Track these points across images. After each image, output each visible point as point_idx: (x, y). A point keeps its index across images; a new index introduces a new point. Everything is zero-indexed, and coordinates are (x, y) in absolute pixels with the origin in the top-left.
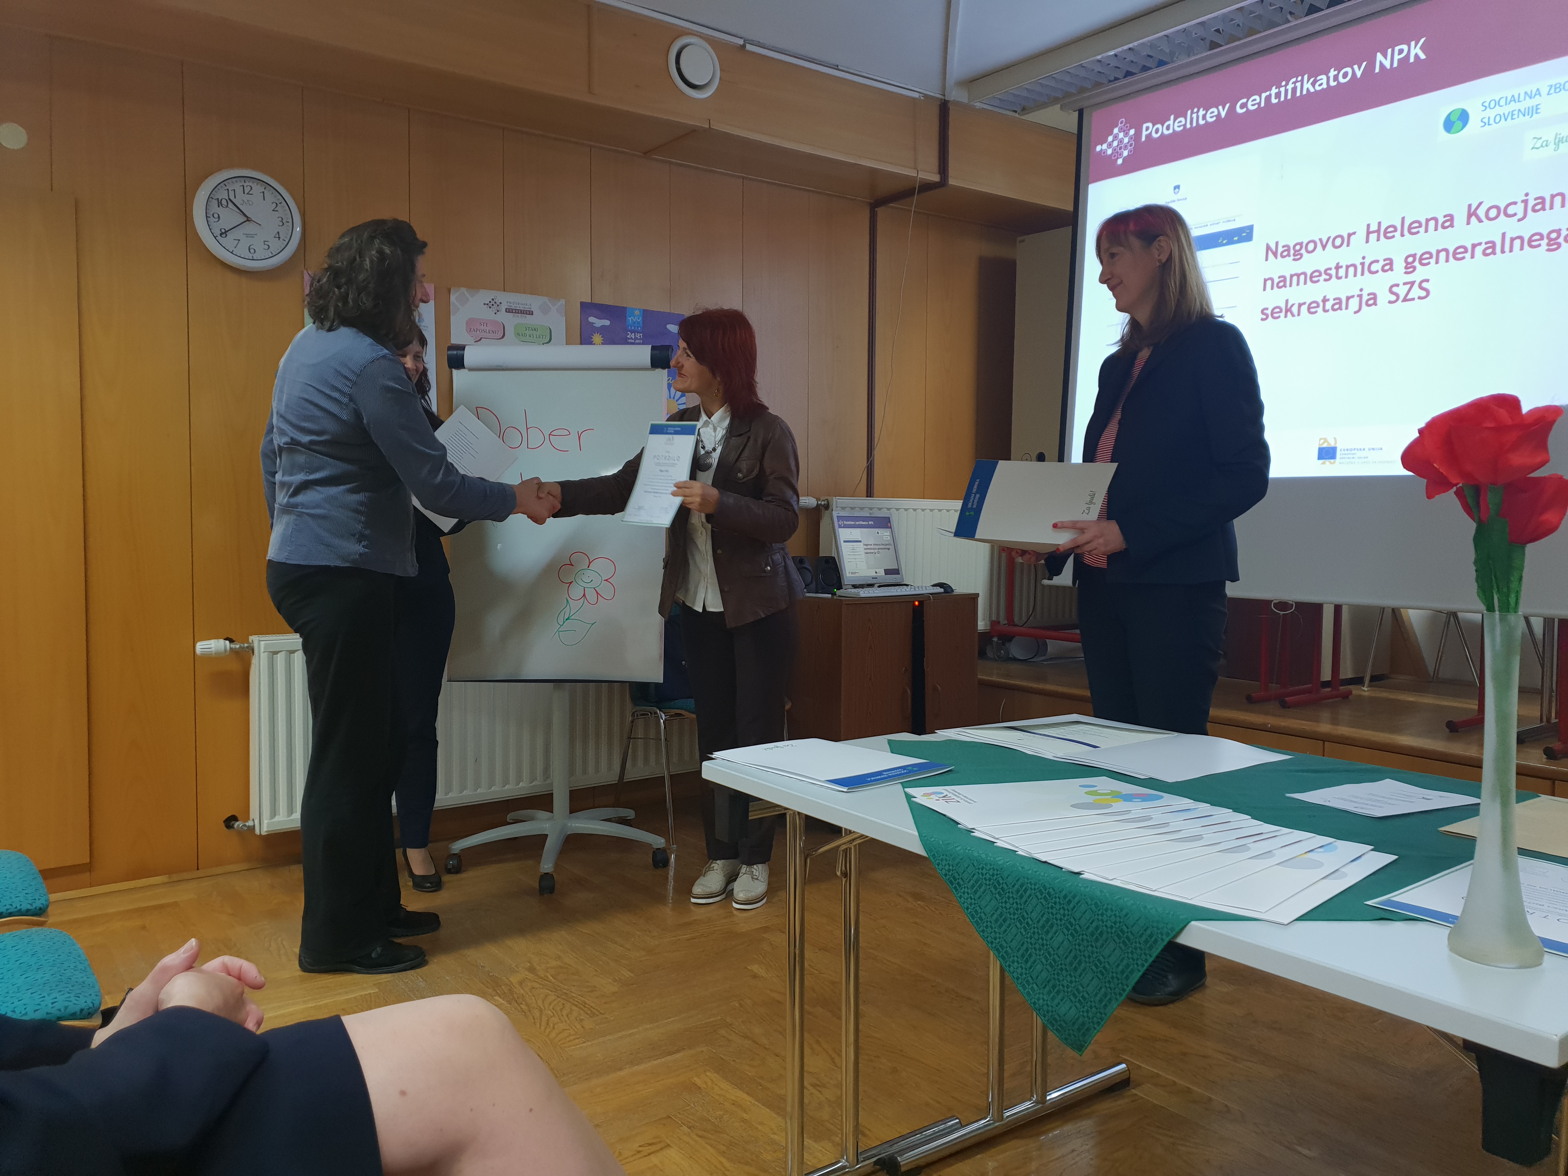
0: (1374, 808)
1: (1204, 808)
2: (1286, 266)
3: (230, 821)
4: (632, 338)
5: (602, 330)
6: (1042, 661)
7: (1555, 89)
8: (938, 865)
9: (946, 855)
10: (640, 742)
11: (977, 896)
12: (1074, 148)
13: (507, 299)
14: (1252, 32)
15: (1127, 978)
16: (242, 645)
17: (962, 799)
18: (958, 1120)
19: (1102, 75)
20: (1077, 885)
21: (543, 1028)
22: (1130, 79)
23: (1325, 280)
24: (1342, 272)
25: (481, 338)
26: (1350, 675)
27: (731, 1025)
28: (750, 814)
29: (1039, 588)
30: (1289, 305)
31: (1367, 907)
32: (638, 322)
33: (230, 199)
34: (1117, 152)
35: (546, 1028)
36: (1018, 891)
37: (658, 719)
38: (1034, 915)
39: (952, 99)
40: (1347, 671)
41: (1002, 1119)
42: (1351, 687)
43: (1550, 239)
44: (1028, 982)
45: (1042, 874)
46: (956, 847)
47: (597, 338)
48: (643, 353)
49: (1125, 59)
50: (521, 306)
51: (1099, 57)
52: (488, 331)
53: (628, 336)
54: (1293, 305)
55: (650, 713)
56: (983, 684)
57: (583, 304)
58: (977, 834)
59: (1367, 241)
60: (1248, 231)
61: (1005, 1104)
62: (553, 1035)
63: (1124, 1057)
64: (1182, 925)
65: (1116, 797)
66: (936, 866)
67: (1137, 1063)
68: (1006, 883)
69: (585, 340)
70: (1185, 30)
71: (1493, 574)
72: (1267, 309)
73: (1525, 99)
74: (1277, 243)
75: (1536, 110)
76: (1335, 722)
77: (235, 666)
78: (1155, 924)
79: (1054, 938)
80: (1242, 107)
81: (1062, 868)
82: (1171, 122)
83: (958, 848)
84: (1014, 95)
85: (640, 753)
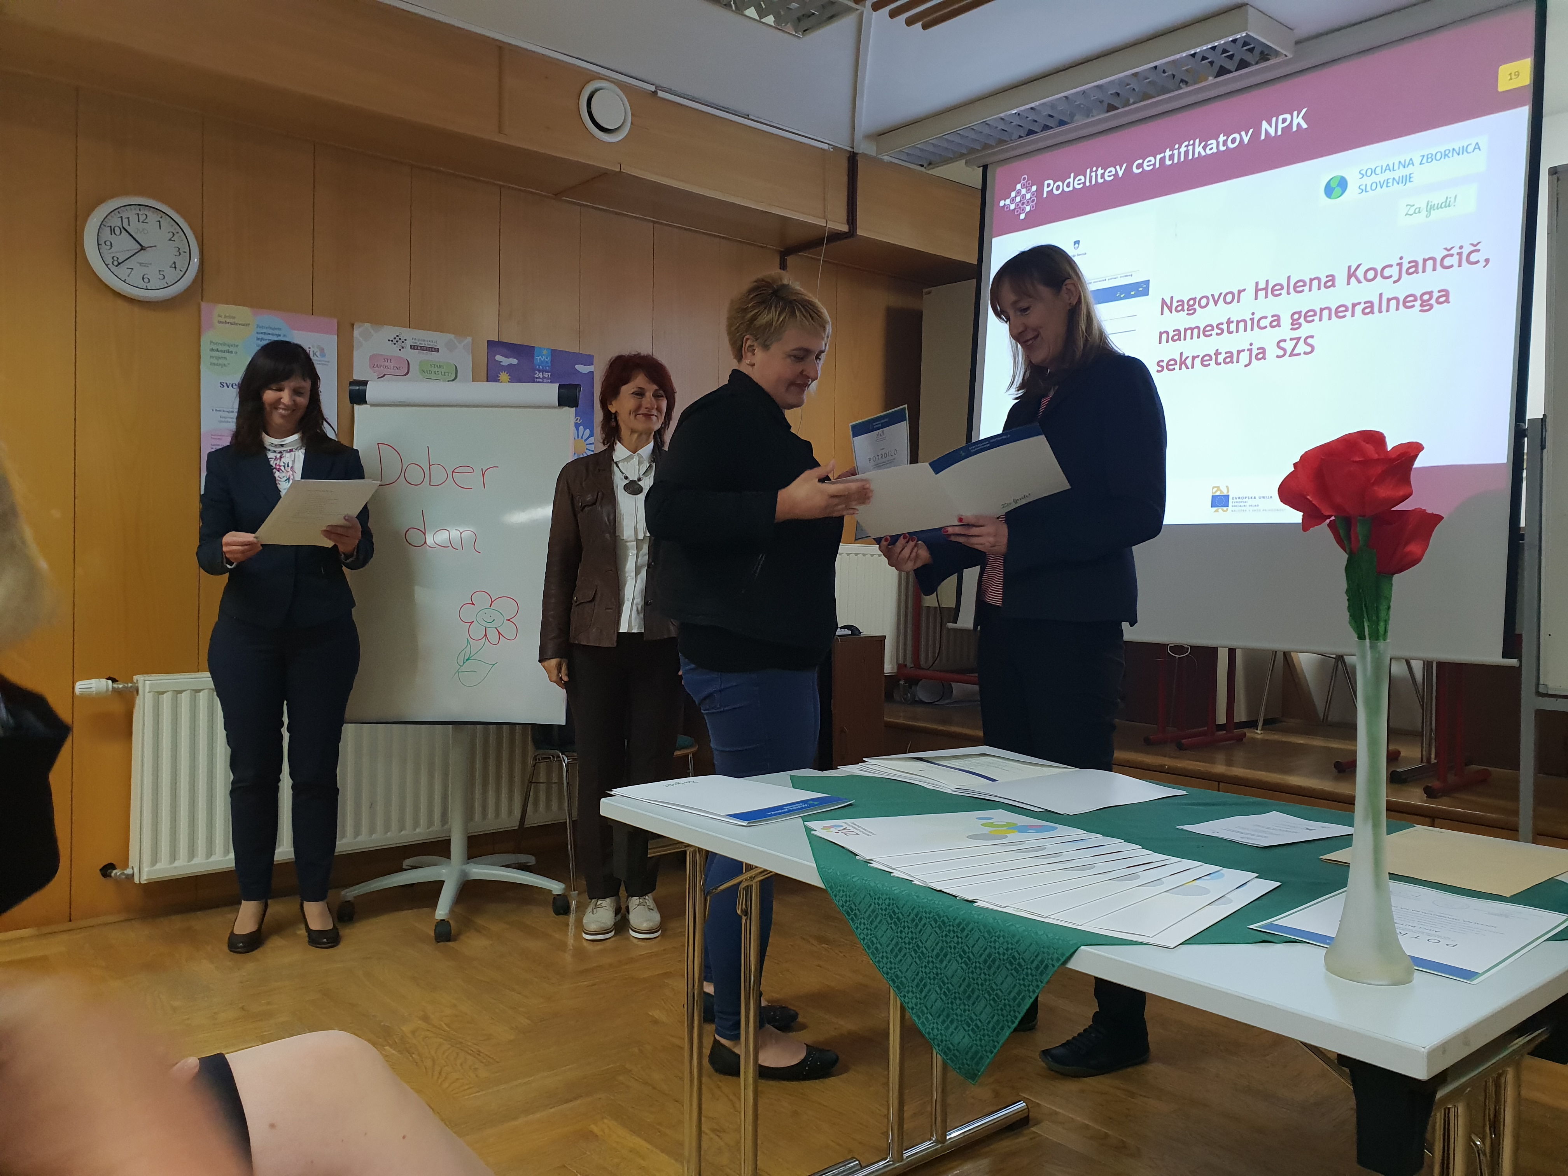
0: (1259, 838)
1: (1097, 838)
2: (1181, 321)
3: (106, 870)
4: (539, 378)
5: (509, 368)
6: (947, 704)
7: (1428, 158)
8: (835, 896)
9: (844, 886)
10: (542, 787)
11: (873, 926)
12: (979, 203)
13: (412, 335)
14: (1146, 96)
15: (1019, 1005)
16: (126, 685)
17: (861, 831)
18: (857, 1162)
19: (1006, 133)
20: (971, 913)
21: (435, 1078)
22: (1032, 137)
23: (1217, 334)
24: (1233, 327)
25: (385, 375)
26: (1243, 719)
27: (630, 1071)
28: (649, 851)
29: (944, 632)
30: (1183, 358)
31: (1250, 930)
32: (547, 362)
33: (123, 228)
34: (1020, 208)
35: (438, 1078)
36: (913, 920)
37: (560, 762)
38: (928, 944)
39: (860, 152)
40: (1241, 715)
41: (902, 1160)
42: (1245, 730)
43: (1423, 301)
44: (922, 1012)
45: (937, 902)
46: (853, 877)
47: (504, 376)
48: (550, 392)
49: (1027, 117)
50: (426, 343)
51: (1002, 115)
52: (392, 368)
53: (536, 376)
54: (1188, 357)
55: (553, 756)
56: (888, 725)
57: (490, 343)
58: (874, 865)
59: (1256, 298)
60: (1145, 286)
61: (905, 1144)
62: (446, 1085)
63: (1024, 1095)
64: (1072, 951)
65: (1011, 828)
66: (834, 897)
67: (1037, 1101)
68: (901, 913)
69: (492, 377)
70: (1084, 92)
71: (1363, 604)
72: (1163, 361)
73: (1399, 168)
74: (1172, 298)
75: (1408, 178)
76: (1229, 763)
77: (117, 707)
78: (1046, 950)
79: (948, 966)
80: (1138, 167)
81: (956, 897)
82: (1071, 180)
83: (854, 880)
84: (921, 150)
85: (542, 797)
